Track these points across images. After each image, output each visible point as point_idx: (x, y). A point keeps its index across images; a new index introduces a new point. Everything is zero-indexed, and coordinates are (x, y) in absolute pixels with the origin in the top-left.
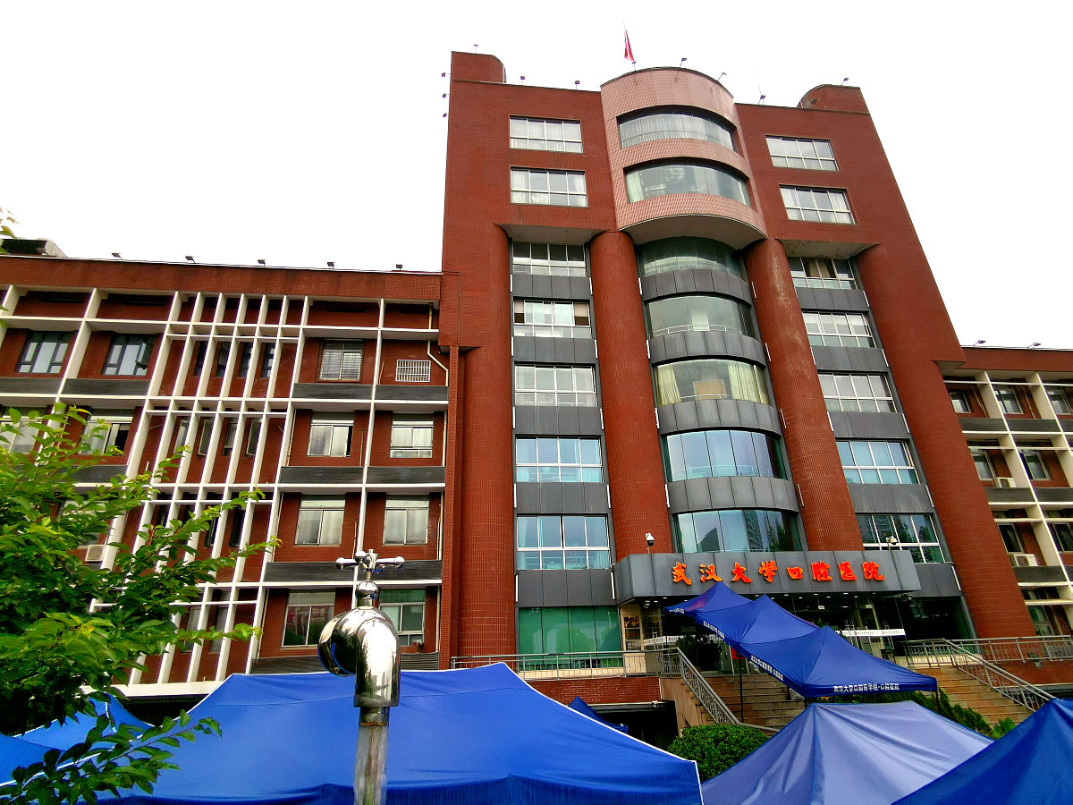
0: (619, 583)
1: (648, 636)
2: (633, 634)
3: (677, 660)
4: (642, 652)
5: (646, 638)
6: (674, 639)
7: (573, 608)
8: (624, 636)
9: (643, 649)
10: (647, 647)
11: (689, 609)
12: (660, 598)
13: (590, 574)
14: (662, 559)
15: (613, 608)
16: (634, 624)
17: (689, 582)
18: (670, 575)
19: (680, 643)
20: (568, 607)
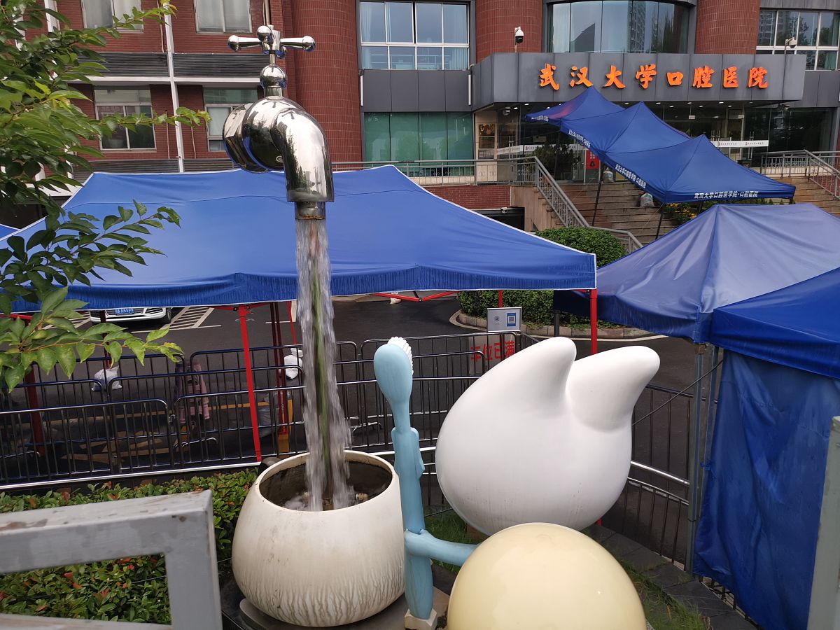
0: (477, 86)
1: (503, 144)
2: (487, 143)
3: (533, 169)
4: (495, 161)
5: (500, 147)
6: (531, 148)
7: (423, 114)
8: (477, 145)
9: (496, 158)
10: (501, 156)
11: (553, 117)
12: (521, 105)
13: (445, 75)
14: (530, 59)
15: (469, 114)
16: (488, 132)
17: (556, 87)
18: (536, 78)
19: (538, 151)
20: (418, 113)
